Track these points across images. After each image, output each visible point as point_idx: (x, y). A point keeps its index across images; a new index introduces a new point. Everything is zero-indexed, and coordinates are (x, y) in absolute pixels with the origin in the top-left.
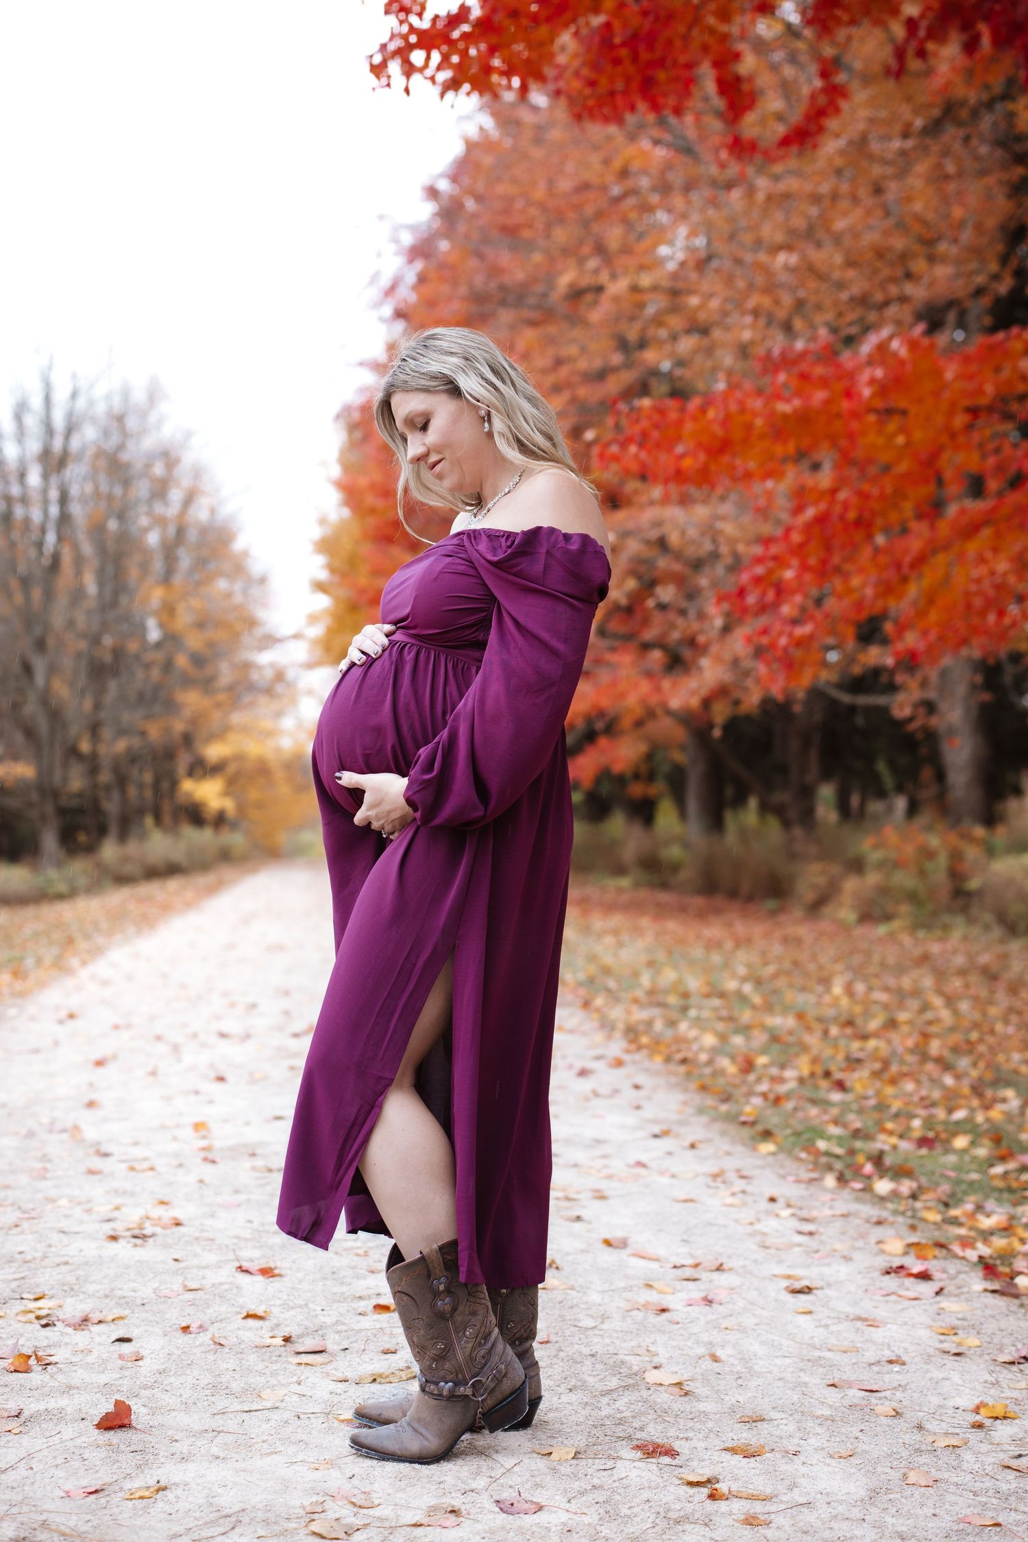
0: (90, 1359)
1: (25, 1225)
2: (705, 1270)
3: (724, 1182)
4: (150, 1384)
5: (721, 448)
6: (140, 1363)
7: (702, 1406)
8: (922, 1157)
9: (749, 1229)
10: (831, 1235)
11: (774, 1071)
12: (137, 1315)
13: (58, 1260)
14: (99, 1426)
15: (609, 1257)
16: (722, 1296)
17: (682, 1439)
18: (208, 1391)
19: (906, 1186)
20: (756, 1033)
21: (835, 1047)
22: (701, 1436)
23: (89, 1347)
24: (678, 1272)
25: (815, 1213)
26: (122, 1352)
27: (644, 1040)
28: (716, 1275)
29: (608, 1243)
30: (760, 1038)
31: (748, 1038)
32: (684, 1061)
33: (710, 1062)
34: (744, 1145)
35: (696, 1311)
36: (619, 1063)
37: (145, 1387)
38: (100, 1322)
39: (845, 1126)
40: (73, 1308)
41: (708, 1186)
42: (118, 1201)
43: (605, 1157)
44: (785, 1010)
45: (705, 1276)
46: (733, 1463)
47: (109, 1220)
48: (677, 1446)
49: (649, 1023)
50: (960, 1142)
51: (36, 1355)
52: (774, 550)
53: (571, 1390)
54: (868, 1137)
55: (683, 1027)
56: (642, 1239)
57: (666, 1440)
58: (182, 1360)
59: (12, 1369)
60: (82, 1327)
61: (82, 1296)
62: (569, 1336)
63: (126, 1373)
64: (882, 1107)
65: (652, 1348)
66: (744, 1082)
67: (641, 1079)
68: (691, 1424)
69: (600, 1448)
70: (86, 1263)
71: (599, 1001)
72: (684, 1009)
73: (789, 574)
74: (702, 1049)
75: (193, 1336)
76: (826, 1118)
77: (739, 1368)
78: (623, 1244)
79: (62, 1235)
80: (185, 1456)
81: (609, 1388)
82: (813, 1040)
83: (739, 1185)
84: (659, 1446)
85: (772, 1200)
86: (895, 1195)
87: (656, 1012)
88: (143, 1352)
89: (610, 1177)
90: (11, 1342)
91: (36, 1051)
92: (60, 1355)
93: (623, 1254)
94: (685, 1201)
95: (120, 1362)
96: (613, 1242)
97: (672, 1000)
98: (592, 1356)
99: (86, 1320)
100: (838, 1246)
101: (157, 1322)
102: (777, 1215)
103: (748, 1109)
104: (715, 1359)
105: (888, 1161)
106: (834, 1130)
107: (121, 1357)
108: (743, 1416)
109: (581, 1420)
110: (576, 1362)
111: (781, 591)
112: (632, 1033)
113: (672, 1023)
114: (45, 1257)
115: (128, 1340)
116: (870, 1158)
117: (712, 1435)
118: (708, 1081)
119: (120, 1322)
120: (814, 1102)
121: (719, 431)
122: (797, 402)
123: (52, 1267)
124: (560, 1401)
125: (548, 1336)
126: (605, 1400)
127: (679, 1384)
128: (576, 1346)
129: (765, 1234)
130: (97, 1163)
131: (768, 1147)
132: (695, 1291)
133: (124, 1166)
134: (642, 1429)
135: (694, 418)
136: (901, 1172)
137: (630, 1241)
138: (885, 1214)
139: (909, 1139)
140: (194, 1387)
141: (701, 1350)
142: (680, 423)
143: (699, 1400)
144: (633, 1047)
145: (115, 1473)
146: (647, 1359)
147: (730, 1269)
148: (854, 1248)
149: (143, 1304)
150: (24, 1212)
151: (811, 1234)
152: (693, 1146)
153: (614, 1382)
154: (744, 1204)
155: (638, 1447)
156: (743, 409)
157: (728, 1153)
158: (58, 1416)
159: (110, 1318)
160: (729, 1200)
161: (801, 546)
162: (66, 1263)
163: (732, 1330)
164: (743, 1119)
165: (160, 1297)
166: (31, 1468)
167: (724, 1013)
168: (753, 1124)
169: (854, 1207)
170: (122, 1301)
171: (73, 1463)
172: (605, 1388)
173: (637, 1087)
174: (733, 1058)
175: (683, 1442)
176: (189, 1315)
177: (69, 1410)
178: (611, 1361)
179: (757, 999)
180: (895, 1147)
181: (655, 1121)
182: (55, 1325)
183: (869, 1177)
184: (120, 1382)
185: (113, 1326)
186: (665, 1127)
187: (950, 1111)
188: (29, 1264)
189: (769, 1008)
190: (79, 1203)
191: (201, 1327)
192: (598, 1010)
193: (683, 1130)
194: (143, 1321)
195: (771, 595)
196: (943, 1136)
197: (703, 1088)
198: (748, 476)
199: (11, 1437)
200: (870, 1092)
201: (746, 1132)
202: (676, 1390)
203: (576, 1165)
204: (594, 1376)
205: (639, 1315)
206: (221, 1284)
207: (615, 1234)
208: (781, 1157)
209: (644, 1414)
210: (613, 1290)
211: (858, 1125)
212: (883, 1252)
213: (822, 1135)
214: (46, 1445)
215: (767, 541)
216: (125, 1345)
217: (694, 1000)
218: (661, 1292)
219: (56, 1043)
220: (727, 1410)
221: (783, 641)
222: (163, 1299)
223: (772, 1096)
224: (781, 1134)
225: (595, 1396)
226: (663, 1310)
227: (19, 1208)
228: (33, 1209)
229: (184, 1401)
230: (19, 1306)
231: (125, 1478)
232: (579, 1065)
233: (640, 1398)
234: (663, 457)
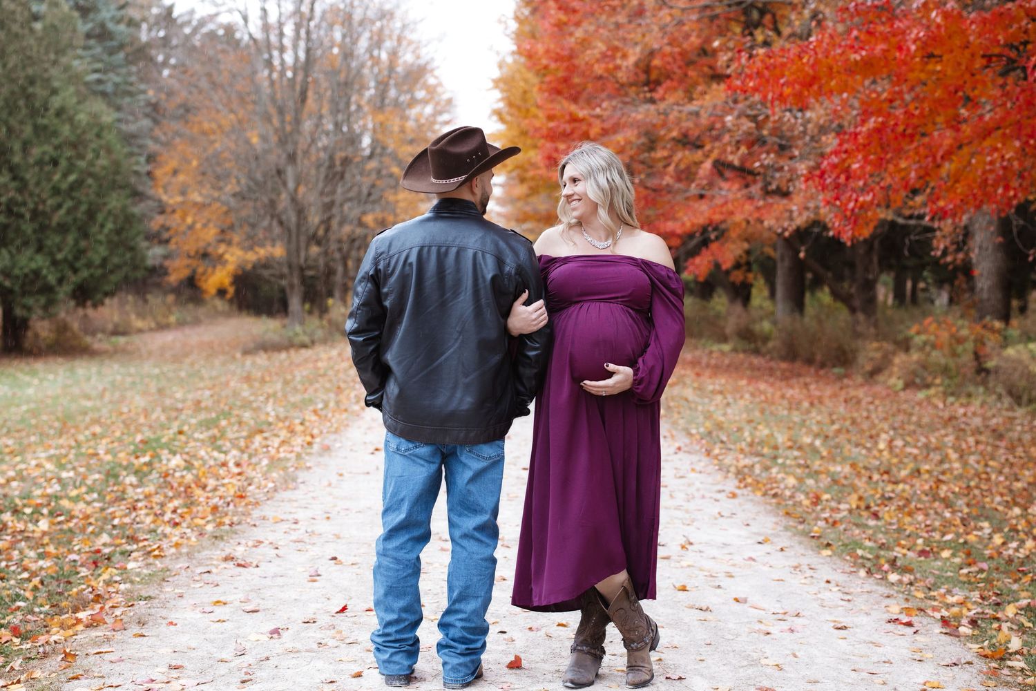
2: (790, 616)
3: (800, 571)
4: (523, 651)
6: (514, 642)
7: (789, 675)
8: (921, 562)
9: (814, 596)
10: (860, 602)
11: (833, 504)
12: (503, 622)
14: (507, 667)
15: (737, 606)
16: (799, 629)
18: (551, 656)
19: (907, 578)
20: (822, 477)
21: (876, 489)
24: (776, 616)
25: (852, 590)
26: (504, 637)
27: (749, 480)
28: (795, 619)
29: (737, 600)
30: (825, 481)
31: (817, 481)
32: (775, 496)
33: (792, 497)
34: (813, 550)
35: (785, 635)
36: (734, 496)
37: (521, 653)
39: (875, 542)
41: (791, 573)
43: (731, 554)
44: (844, 461)
45: (790, 619)
49: (751, 469)
50: (946, 554)
54: (889, 549)
55: (774, 471)
56: (754, 599)
57: (772, 687)
62: (721, 643)
63: (510, 646)
64: (900, 530)
65: (764, 651)
66: (814, 511)
67: (748, 507)
68: (783, 681)
71: (717, 451)
72: (775, 458)
74: (785, 488)
75: (535, 632)
76: (864, 536)
77: (807, 659)
78: (745, 601)
81: (743, 665)
82: (860, 483)
83: (810, 573)
85: (828, 582)
86: (900, 582)
87: (755, 459)
88: (514, 638)
89: (734, 565)
93: (746, 604)
94: (778, 580)
95: (505, 642)
96: (740, 600)
97: (767, 451)
98: (734, 651)
100: (863, 607)
101: (515, 625)
102: (830, 592)
103: (816, 528)
104: (795, 656)
105: (899, 563)
106: (868, 543)
107: (504, 639)
108: (809, 680)
109: (731, 678)
110: (725, 653)
112: (741, 476)
113: (767, 469)
115: (505, 632)
116: (888, 562)
117: (794, 686)
118: (791, 511)
119: (497, 624)
120: (857, 525)
125: (711, 642)
126: (741, 670)
127: (778, 666)
128: (725, 647)
129: (823, 600)
131: (828, 552)
132: (785, 626)
134: (760, 682)
136: (906, 570)
137: (748, 600)
138: (892, 592)
139: (914, 551)
141: (788, 652)
143: (787, 671)
144: (742, 485)
146: (761, 654)
147: (804, 616)
148: (872, 609)
149: (505, 617)
151: (849, 601)
152: (782, 550)
153: (745, 663)
154: (812, 583)
155: (758, 689)
157: (804, 555)
160: (803, 581)
163: (804, 645)
164: (812, 534)
167: (802, 461)
168: (819, 537)
169: (875, 588)
172: (741, 665)
174: (807, 495)
176: (529, 623)
178: (743, 654)
179: (825, 451)
180: (904, 555)
181: (759, 534)
183: (886, 572)
184: (508, 650)
186: (765, 538)
187: (943, 535)
189: (833, 459)
191: (537, 628)
193: (775, 540)
194: (508, 624)
196: (935, 550)
197: (788, 514)
200: (894, 520)
201: (814, 542)
202: (776, 668)
203: (714, 558)
204: (735, 660)
205: (756, 635)
207: (740, 596)
208: (835, 558)
209: (760, 676)
210: (741, 623)
211: (884, 541)
212: (888, 611)
213: (861, 547)
216: (504, 634)
217: (781, 452)
218: (766, 625)
220: (801, 677)
222: (513, 615)
223: (831, 521)
224: (835, 545)
226: (768, 634)
229: (542, 659)
233: (759, 671)
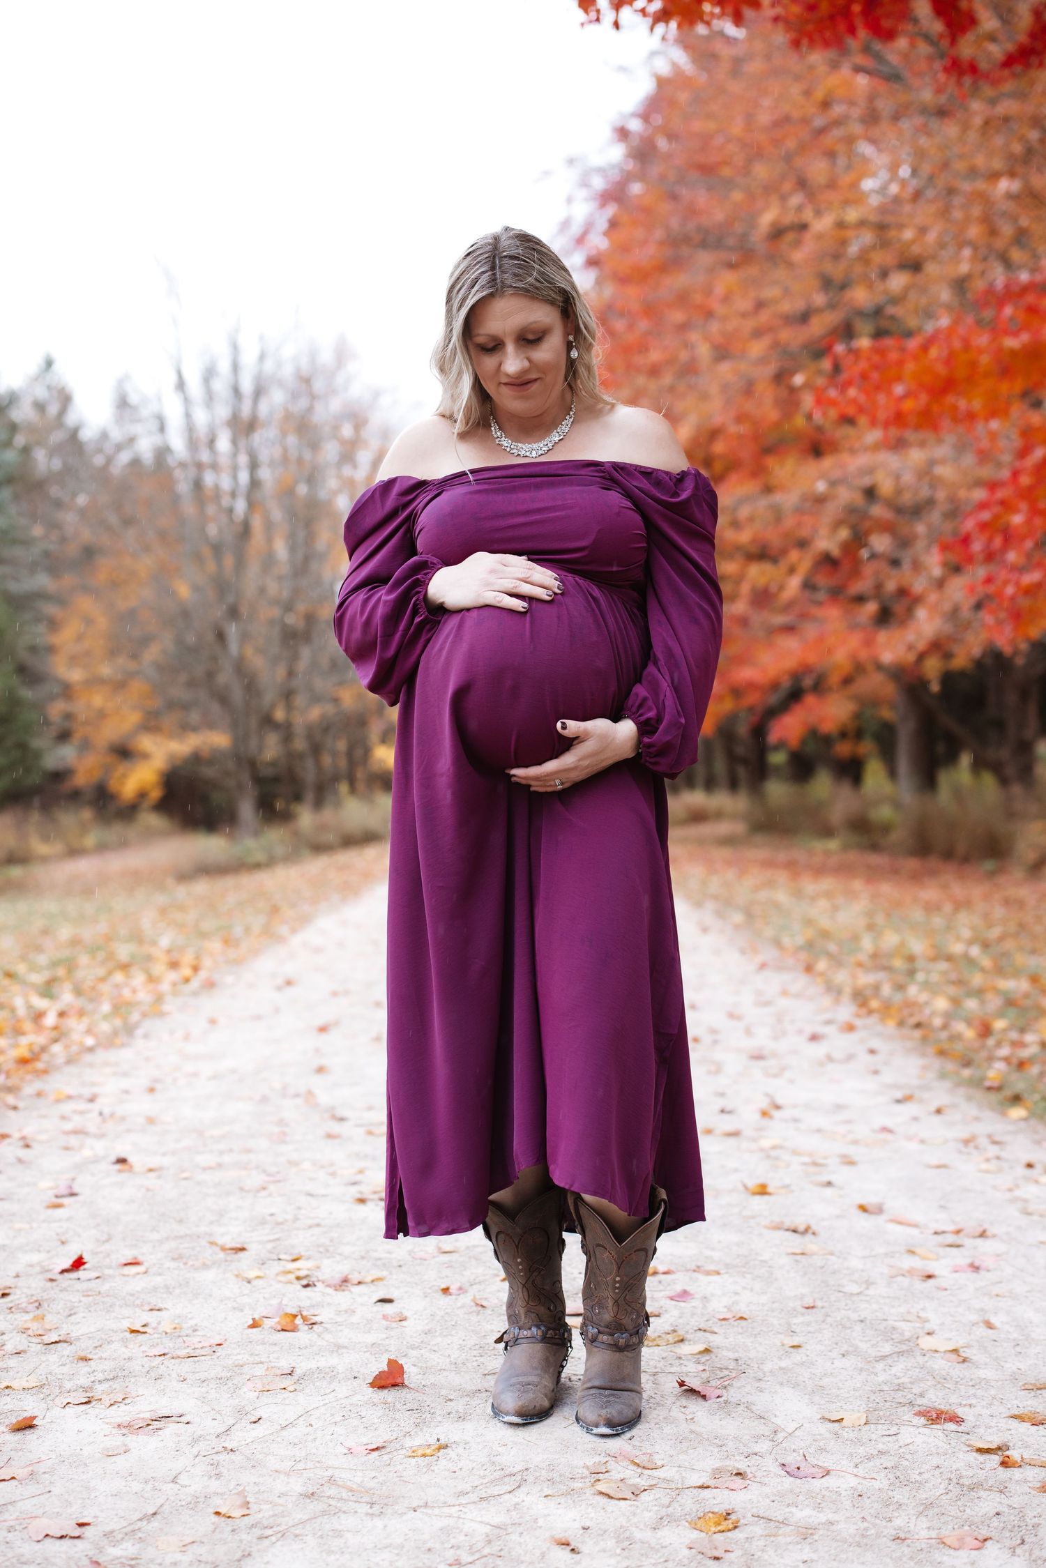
0: (354, 1319)
1: (272, 1188)
2: (968, 1236)
3: (976, 1148)
4: (417, 1344)
5: (944, 387)
6: (403, 1323)
7: (982, 1373)
9: (1008, 1195)
11: (1014, 1035)
12: (395, 1277)
13: (310, 1222)
14: (372, 1385)
15: (865, 1222)
16: (988, 1262)
17: (965, 1405)
18: (475, 1352)
20: (990, 996)
22: (984, 1403)
23: (352, 1307)
24: (940, 1238)
26: (385, 1313)
27: (874, 1004)
28: (979, 1241)
29: (863, 1208)
30: (994, 1003)
31: (983, 1002)
32: (918, 1025)
33: (945, 1027)
34: (993, 1110)
35: (963, 1278)
36: (850, 1028)
37: (413, 1347)
38: (360, 1283)
40: (331, 1269)
41: (960, 1152)
42: (361, 1164)
43: (849, 1122)
44: (1016, 973)
45: (968, 1242)
46: (1021, 1430)
47: (354, 1184)
48: (960, 1412)
49: (877, 988)
51: (301, 1315)
52: (1001, 494)
53: (844, 1355)
55: (913, 991)
56: (897, 1204)
57: (949, 1407)
58: (446, 1321)
59: (279, 1328)
60: (343, 1287)
61: (338, 1258)
62: (835, 1301)
63: (392, 1333)
65: (922, 1314)
66: (983, 1046)
67: (875, 1043)
68: (972, 1391)
69: (881, 1413)
70: (338, 1225)
71: (822, 965)
72: (911, 973)
73: (1017, 519)
74: (933, 1013)
75: (454, 1297)
77: (1015, 1335)
78: (879, 1210)
79: (309, 1198)
80: (461, 1415)
81: (883, 1354)
83: (993, 1150)
84: (942, 1412)
85: (1030, 1166)
87: (880, 976)
88: (406, 1313)
89: (855, 1142)
90: (275, 1302)
91: (258, 1018)
92: (323, 1315)
93: (880, 1220)
94: (938, 1167)
95: (384, 1322)
96: (870, 1208)
97: (898, 963)
98: (862, 1321)
99: (345, 1281)
101: (416, 1284)
102: (1037, 1182)
103: (991, 1074)
104: (989, 1326)
107: (385, 1317)
108: (1026, 1384)
109: (858, 1385)
110: (844, 1327)
111: (1009, 537)
112: (861, 999)
113: (900, 987)
114: (296, 1219)
115: (390, 1301)
117: (995, 1402)
118: (946, 1046)
119: (380, 1283)
121: (941, 370)
122: (1025, 337)
123: (304, 1229)
124: (834, 1366)
125: (814, 1301)
126: (880, 1366)
127: (955, 1351)
128: (843, 1312)
129: (1025, 1201)
130: (335, 1128)
131: (1017, 1112)
132: (960, 1258)
133: (361, 1131)
134: (922, 1395)
135: (916, 358)
137: (885, 1207)
140: (461, 1348)
141: (974, 1317)
142: (900, 363)
143: (977, 1367)
144: (864, 1011)
145: (394, 1431)
146: (918, 1325)
147: (994, 1236)
149: (400, 1266)
150: (269, 1175)
152: (939, 1111)
153: (887, 1348)
154: (1000, 1170)
155: (920, 1414)
156: (967, 345)
157: (977, 1119)
158: (330, 1375)
159: (369, 1279)
160: (984, 1166)
161: (1031, 489)
162: (318, 1225)
163: (1004, 1297)
164: (987, 1084)
165: (416, 1259)
166: (311, 1425)
167: (953, 976)
168: (999, 1089)
170: (379, 1263)
171: (350, 1420)
172: (879, 1354)
173: (872, 1052)
174: (969, 1022)
175: (967, 1409)
176: (447, 1277)
177: (341, 1369)
178: (882, 1327)
179: (986, 962)
181: (895, 1086)
182: (315, 1285)
184: (387, 1342)
185: (372, 1287)
186: (908, 1092)
188: (281, 1226)
189: (1000, 971)
190: (322, 1167)
191: (460, 1289)
192: (821, 974)
193: (927, 1095)
194: (402, 1282)
195: (998, 542)
197: (942, 1053)
198: (971, 416)
199: (286, 1394)
201: (993, 1097)
202: (953, 1356)
203: (819, 1131)
204: (866, 1342)
205: (905, 1281)
206: (475, 1246)
207: (870, 1200)
208: (1033, 1122)
209: (922, 1380)
210: (874, 1256)
214: (322, 1403)
215: (992, 486)
216: (387, 1306)
217: (920, 964)
218: (924, 1258)
219: (277, 1010)
220: (1008, 1378)
221: (1010, 590)
222: (418, 1261)
223: (1015, 1061)
224: (1030, 1099)
225: (869, 1362)
226: (929, 1277)
227: (264, 1171)
228: (278, 1173)
229: (454, 1361)
230: (277, 1267)
231: (405, 1436)
232: (810, 1030)
233: (916, 1364)
234: (882, 399)
